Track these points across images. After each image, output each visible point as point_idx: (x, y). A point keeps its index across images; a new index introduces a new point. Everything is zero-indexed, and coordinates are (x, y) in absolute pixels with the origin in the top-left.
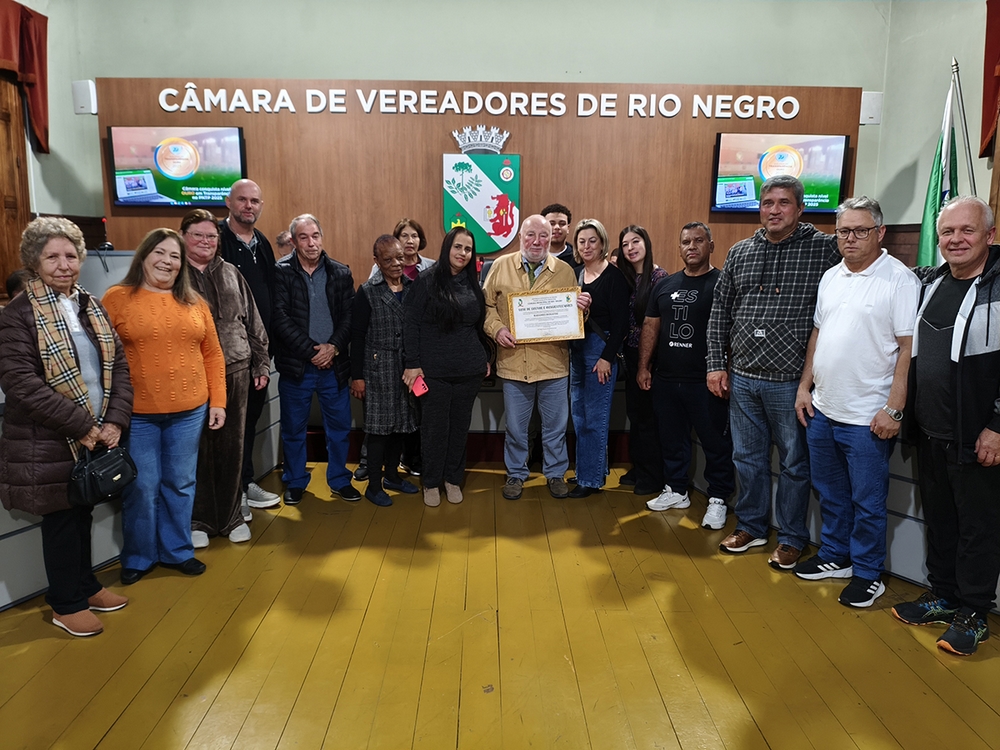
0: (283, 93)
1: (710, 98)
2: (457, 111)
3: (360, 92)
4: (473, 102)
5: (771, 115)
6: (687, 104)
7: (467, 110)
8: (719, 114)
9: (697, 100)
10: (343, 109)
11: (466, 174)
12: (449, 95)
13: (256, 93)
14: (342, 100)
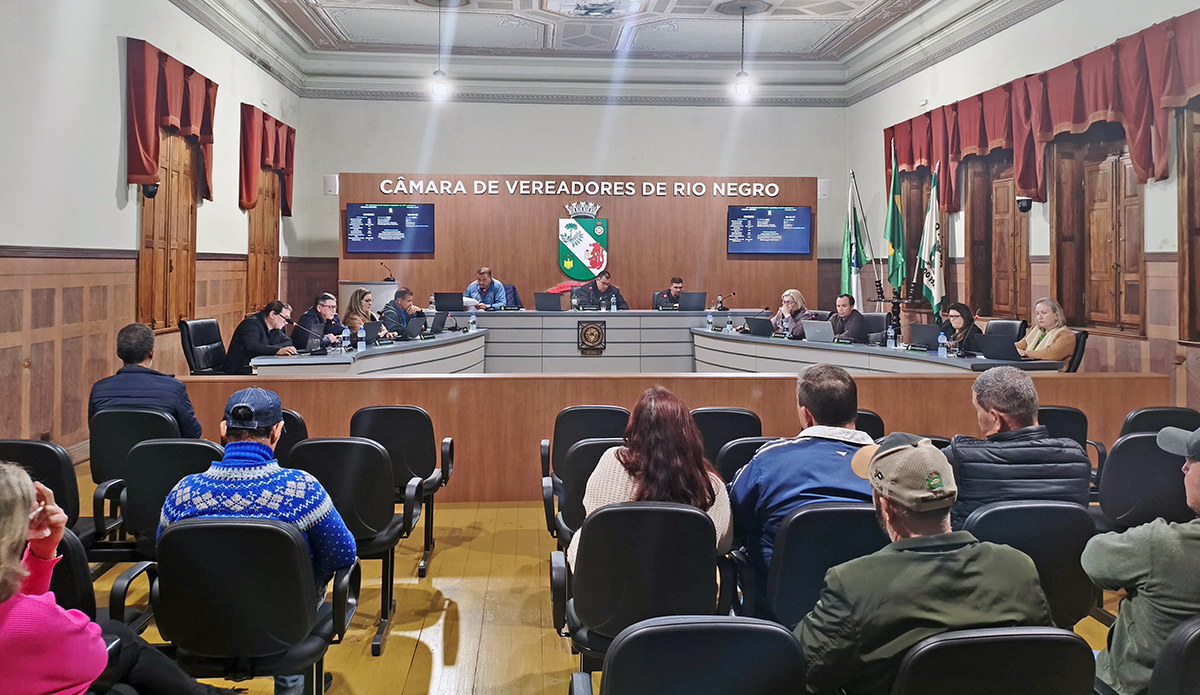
0: (460, 183)
1: (723, 185)
2: (568, 192)
3: (507, 182)
4: (578, 187)
5: (762, 194)
6: (710, 188)
7: (574, 192)
8: (729, 194)
9: (716, 186)
10: (497, 192)
11: (573, 230)
12: (563, 183)
13: (442, 183)
14: (496, 187)
